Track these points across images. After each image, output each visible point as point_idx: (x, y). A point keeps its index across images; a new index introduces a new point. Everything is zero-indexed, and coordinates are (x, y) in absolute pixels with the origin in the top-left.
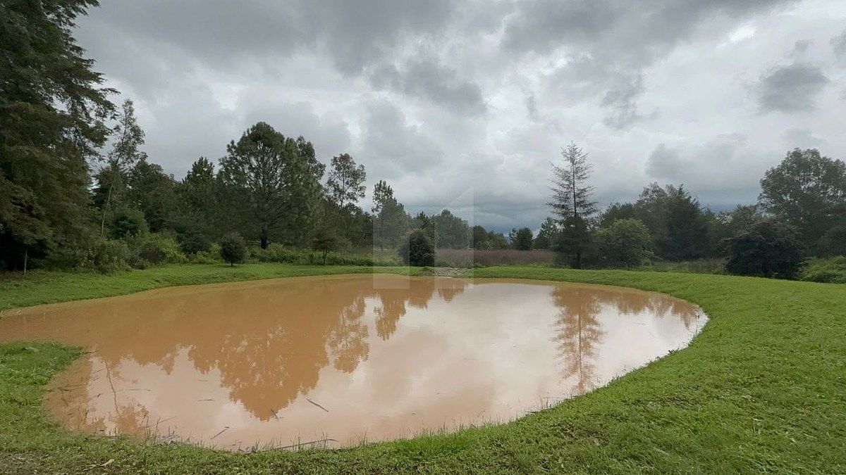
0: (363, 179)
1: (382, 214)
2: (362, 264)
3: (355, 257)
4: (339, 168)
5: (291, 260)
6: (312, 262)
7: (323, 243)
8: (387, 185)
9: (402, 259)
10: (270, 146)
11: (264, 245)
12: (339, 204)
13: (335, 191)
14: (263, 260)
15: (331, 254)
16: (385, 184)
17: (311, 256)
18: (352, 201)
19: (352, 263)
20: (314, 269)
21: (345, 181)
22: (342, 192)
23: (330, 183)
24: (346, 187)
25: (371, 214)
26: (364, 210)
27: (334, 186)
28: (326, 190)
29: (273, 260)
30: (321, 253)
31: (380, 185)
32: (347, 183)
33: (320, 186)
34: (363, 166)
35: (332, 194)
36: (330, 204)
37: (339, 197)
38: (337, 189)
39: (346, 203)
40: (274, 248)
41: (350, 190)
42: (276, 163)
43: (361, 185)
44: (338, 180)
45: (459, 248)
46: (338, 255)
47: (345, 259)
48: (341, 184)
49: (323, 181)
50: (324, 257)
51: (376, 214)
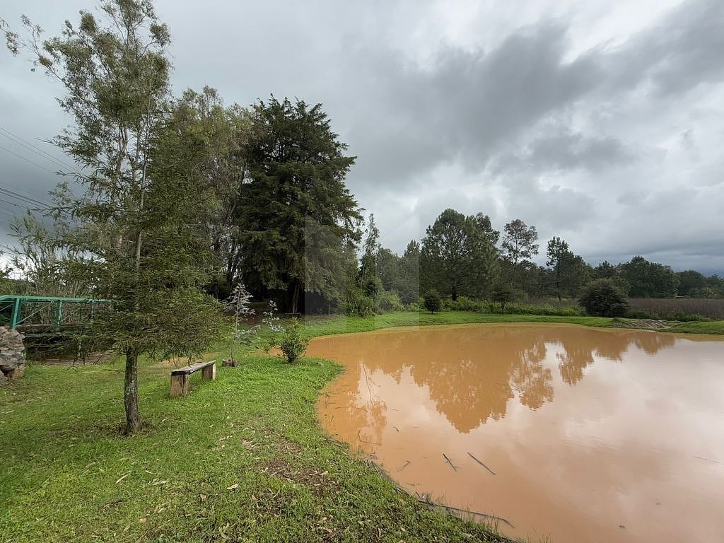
0: (536, 238)
1: (558, 267)
2: (540, 314)
3: (532, 307)
4: (511, 233)
5: (475, 309)
6: (492, 310)
7: (501, 296)
8: (561, 241)
9: (584, 309)
10: (454, 224)
11: (454, 298)
12: (514, 261)
13: (509, 251)
14: (454, 309)
15: (509, 305)
16: (558, 239)
17: (491, 306)
18: (525, 258)
19: (530, 313)
20: (495, 317)
21: (518, 242)
22: (516, 252)
23: (504, 245)
24: (519, 247)
25: (546, 268)
26: (538, 265)
27: (508, 247)
28: (502, 252)
29: (461, 309)
30: (499, 304)
31: (554, 241)
32: (520, 244)
33: (495, 249)
34: (533, 227)
35: (507, 254)
36: (506, 262)
37: (514, 255)
38: (511, 249)
39: (520, 260)
40: (462, 300)
41: (524, 249)
42: (460, 236)
43: (534, 244)
44: (512, 242)
45: (661, 297)
46: (516, 306)
47: (523, 309)
48: (514, 245)
49: (498, 245)
50: (502, 307)
51: (551, 267)
